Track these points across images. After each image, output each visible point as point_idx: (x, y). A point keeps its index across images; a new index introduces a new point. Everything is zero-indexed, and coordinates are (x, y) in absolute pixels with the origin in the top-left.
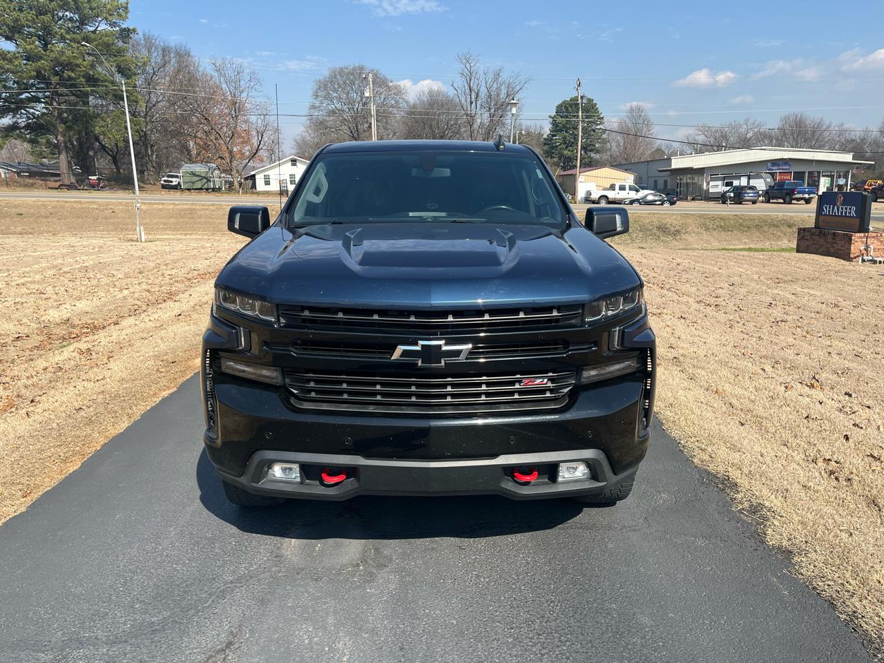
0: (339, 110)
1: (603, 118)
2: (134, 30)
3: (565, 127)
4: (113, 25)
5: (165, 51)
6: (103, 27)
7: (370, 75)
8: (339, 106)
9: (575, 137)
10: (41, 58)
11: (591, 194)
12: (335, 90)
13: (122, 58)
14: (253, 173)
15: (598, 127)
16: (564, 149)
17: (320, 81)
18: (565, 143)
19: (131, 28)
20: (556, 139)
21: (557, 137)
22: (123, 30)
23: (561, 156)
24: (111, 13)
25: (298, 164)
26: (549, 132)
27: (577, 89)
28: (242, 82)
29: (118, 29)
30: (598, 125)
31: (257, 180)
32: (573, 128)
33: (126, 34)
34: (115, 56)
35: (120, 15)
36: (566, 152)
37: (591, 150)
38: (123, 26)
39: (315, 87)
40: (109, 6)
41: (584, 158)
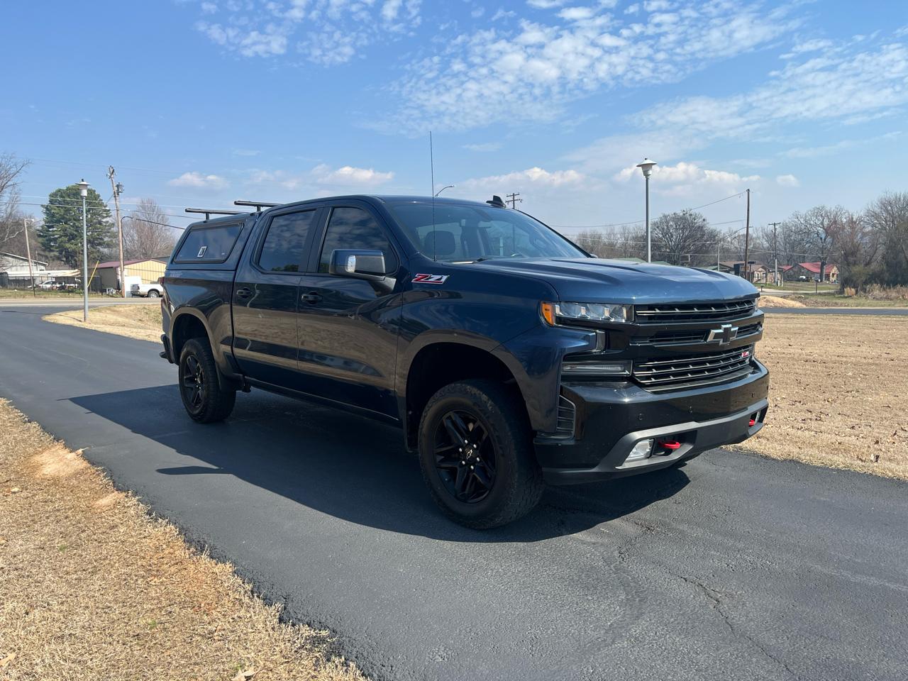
1: (109, 210)
3: (63, 218)
9: (79, 229)
11: (138, 288)
15: (104, 220)
16: (65, 242)
18: (66, 236)
20: (53, 231)
21: (55, 229)
23: (62, 249)
26: (43, 223)
27: (110, 177)
30: (104, 217)
32: (75, 220)
36: (68, 245)
37: (100, 244)
41: (93, 252)
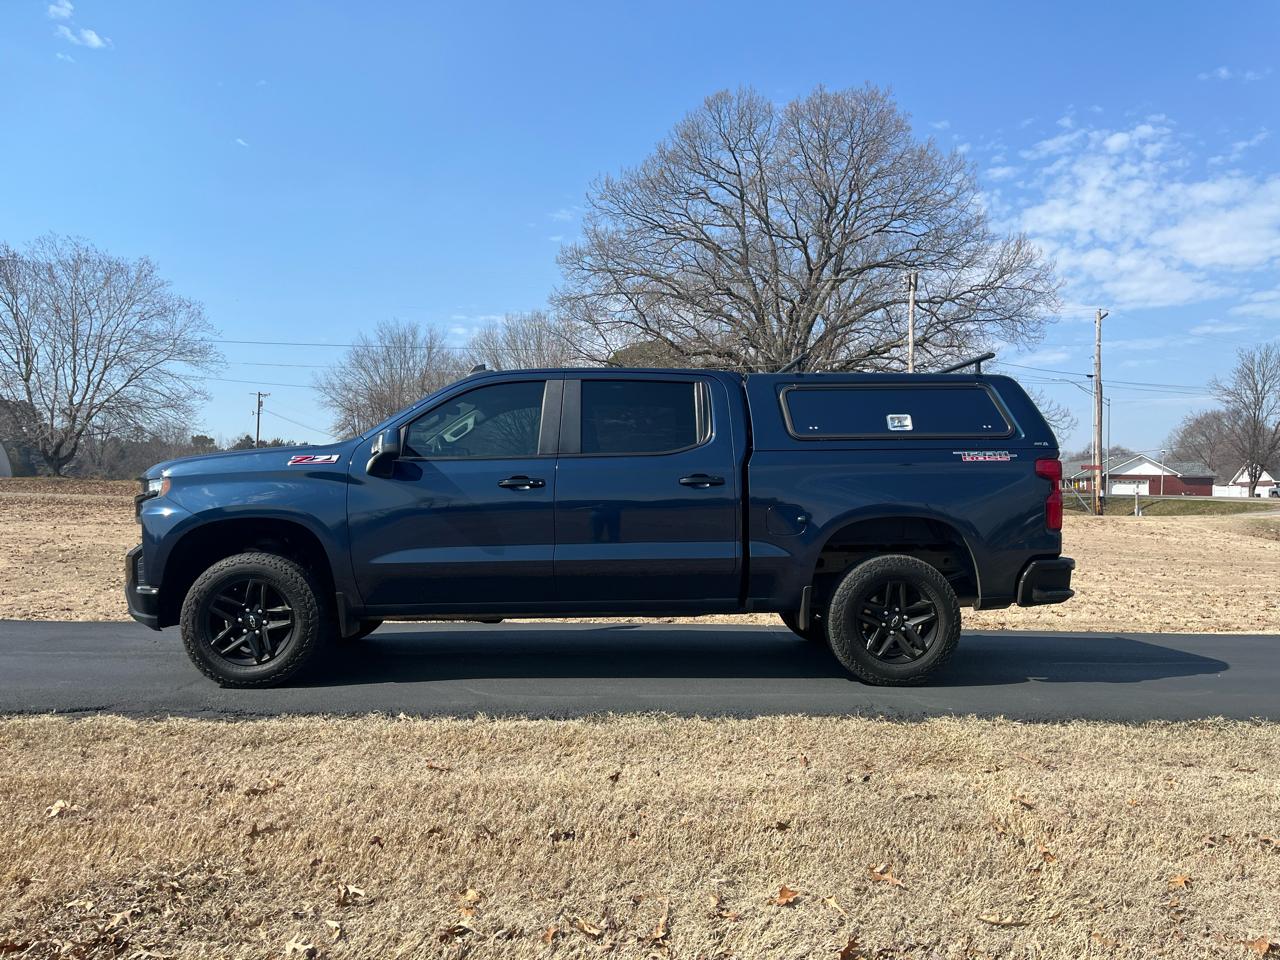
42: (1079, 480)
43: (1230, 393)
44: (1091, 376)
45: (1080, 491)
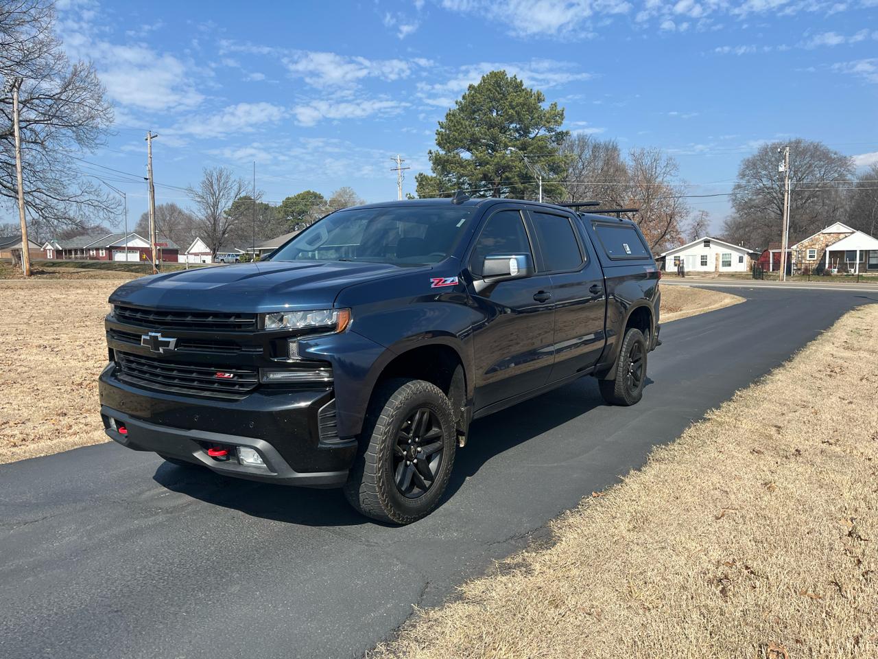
0: (768, 189)
2: (567, 133)
4: (550, 130)
5: (596, 148)
6: (542, 132)
7: (788, 149)
8: (768, 184)
10: (487, 163)
12: (765, 168)
13: (552, 158)
14: (663, 255)
17: (748, 160)
19: (564, 131)
22: (559, 133)
24: (549, 120)
25: (711, 245)
28: (658, 169)
29: (554, 133)
31: (667, 261)
33: (561, 137)
34: (547, 156)
35: (557, 121)
38: (558, 131)
39: (742, 167)
40: (547, 115)
42: (89, 250)
43: (199, 196)
44: (147, 179)
45: (92, 258)
